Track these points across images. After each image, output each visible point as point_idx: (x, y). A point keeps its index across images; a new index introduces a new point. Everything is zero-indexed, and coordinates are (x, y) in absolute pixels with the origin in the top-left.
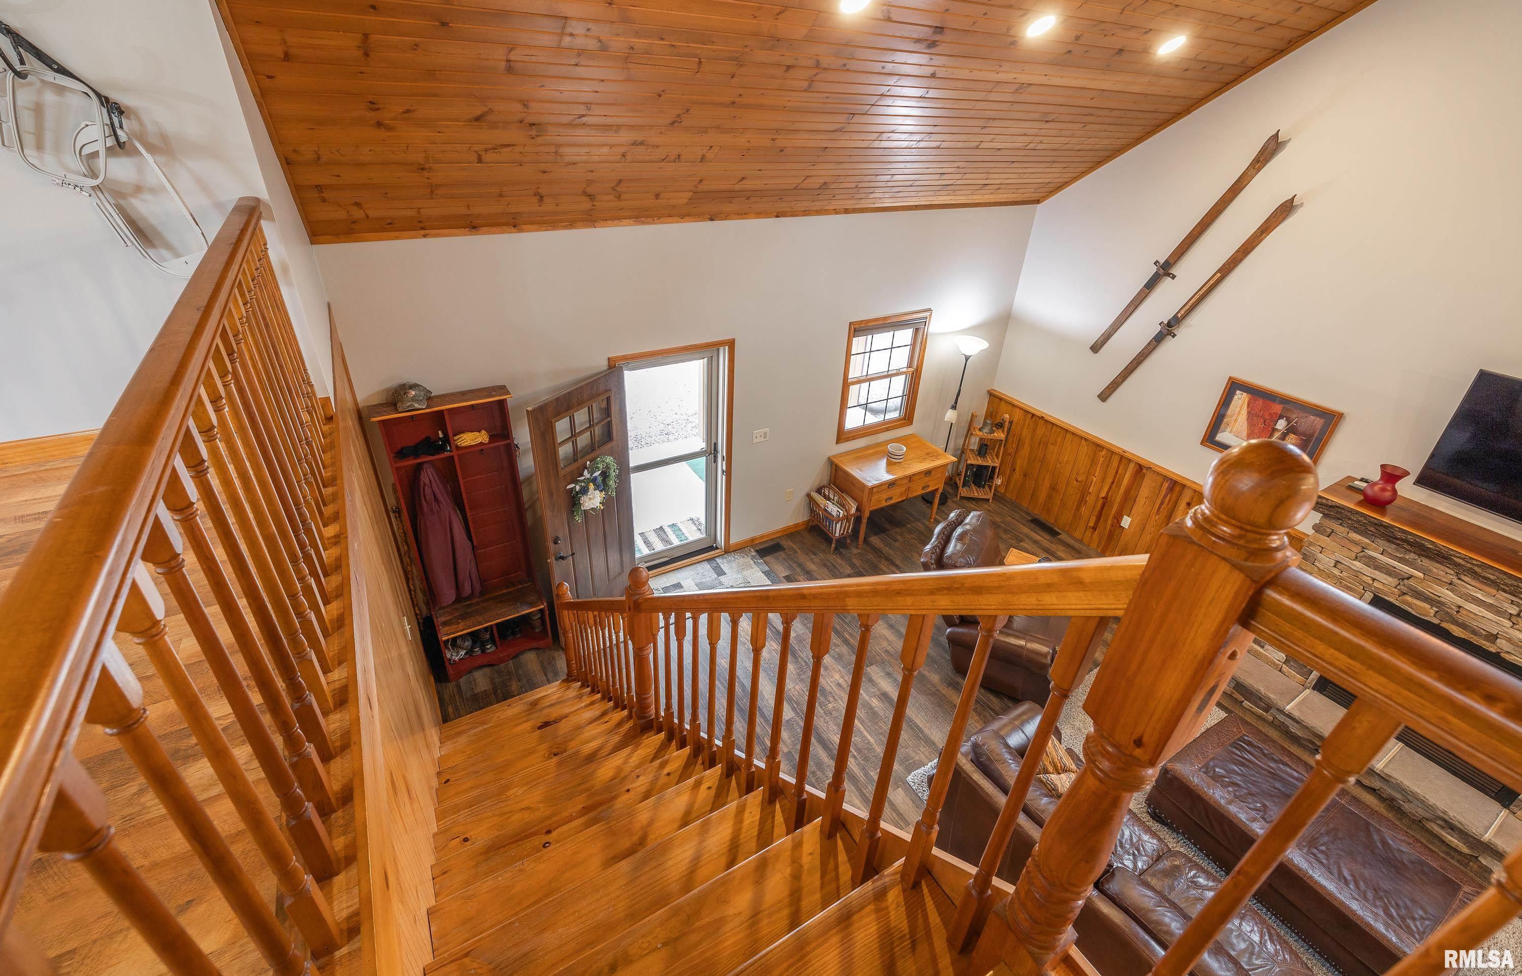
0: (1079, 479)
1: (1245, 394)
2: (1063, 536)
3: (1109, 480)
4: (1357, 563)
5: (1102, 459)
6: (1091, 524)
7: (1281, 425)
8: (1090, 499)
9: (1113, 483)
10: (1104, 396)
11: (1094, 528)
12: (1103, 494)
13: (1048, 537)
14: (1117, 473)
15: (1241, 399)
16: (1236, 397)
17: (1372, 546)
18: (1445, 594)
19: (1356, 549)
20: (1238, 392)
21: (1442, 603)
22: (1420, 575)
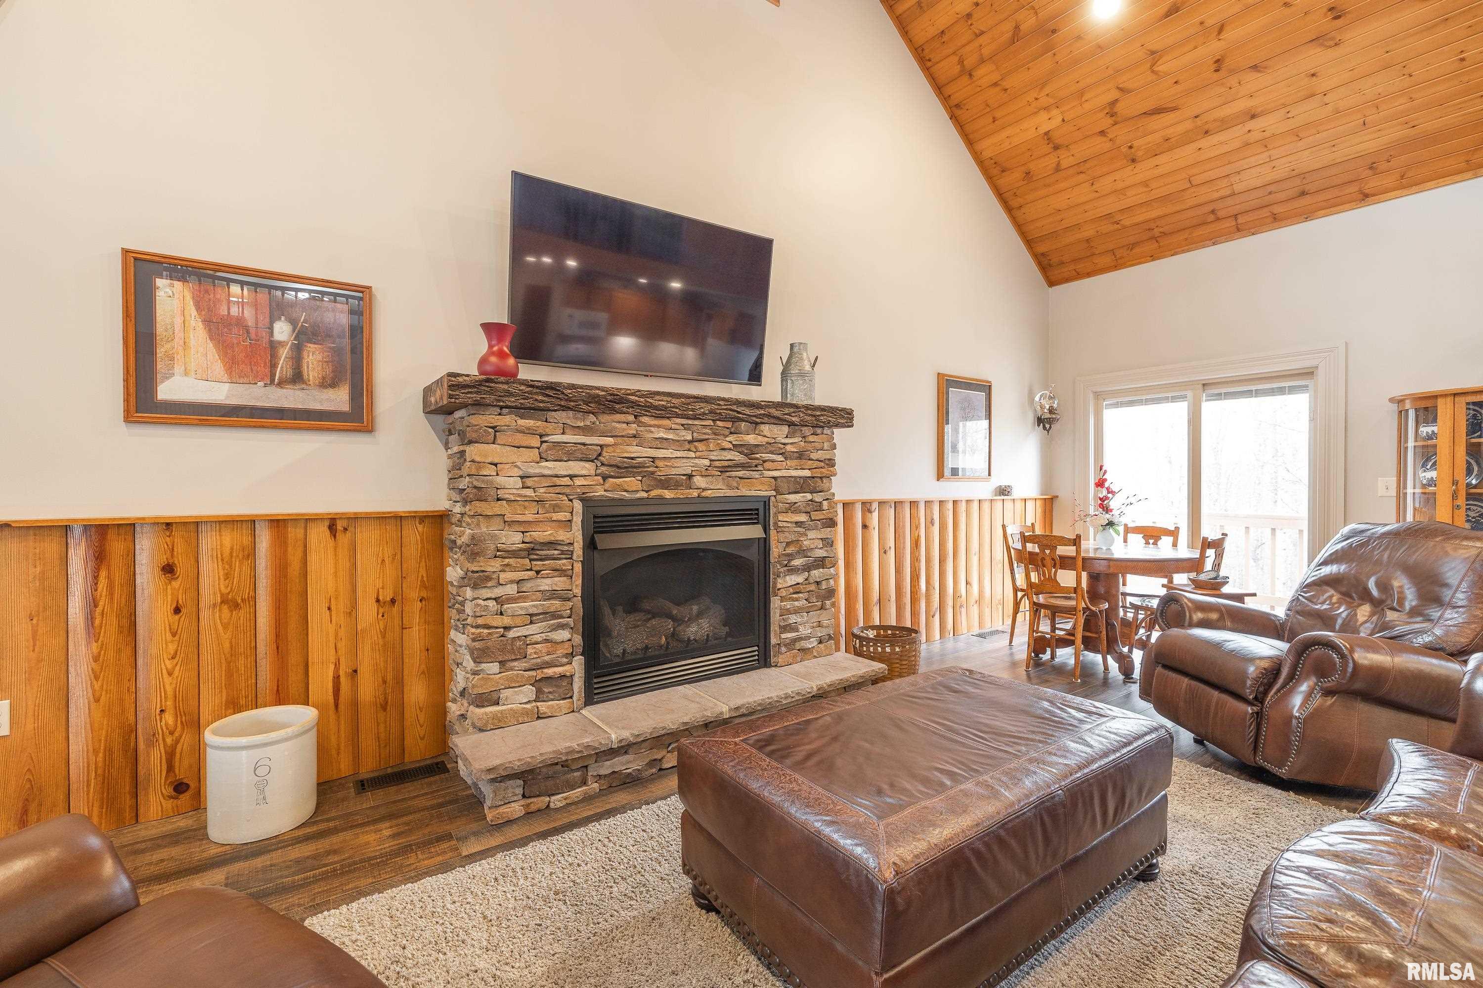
1: (178, 285)
4: (544, 465)
7: (282, 331)
15: (172, 295)
16: (160, 294)
17: (549, 428)
18: (635, 450)
19: (535, 441)
20: (160, 282)
21: (641, 466)
22: (610, 440)
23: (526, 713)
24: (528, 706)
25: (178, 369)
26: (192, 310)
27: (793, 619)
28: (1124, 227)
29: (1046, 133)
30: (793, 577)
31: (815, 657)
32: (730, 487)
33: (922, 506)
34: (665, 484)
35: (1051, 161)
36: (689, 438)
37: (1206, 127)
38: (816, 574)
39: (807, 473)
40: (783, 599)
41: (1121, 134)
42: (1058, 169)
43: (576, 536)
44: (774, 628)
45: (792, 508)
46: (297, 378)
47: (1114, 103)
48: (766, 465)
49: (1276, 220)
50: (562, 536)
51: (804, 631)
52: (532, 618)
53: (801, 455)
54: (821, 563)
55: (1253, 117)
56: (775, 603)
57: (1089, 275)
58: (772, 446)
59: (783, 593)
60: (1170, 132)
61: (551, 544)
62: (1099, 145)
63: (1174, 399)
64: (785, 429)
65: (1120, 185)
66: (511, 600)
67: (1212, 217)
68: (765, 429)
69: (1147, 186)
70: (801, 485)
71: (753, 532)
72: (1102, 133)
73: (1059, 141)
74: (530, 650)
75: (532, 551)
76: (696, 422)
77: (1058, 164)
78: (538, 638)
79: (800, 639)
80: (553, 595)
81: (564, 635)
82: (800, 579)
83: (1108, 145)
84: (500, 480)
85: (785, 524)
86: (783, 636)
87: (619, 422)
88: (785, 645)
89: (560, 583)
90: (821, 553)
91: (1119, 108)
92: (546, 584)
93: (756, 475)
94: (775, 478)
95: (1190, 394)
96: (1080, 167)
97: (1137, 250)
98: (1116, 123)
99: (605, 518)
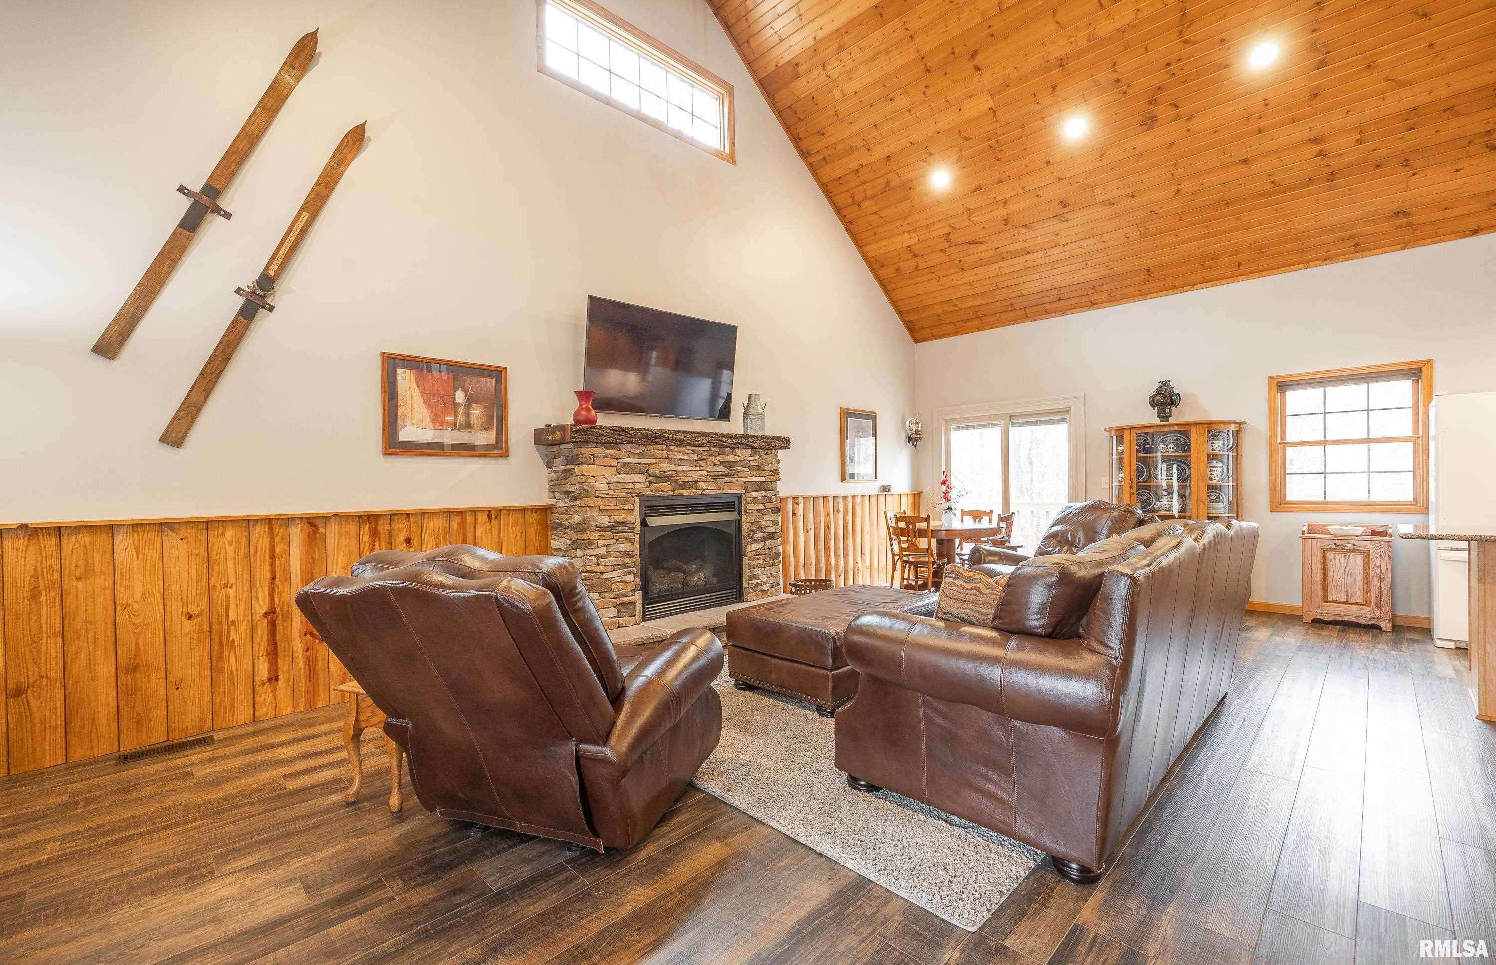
0: (195, 609)
1: (408, 371)
2: (217, 736)
3: (263, 577)
4: (621, 476)
5: (230, 549)
6: (263, 672)
7: (460, 397)
8: (240, 635)
9: (274, 578)
10: (176, 439)
11: (273, 679)
12: (262, 606)
13: (208, 748)
14: (273, 557)
15: (405, 378)
16: (400, 378)
17: (622, 454)
18: (668, 467)
19: (614, 463)
20: (400, 371)
21: (670, 476)
22: (653, 461)
23: (613, 623)
24: (613, 620)
25: (409, 422)
26: (415, 387)
27: (756, 571)
28: (960, 309)
29: (909, 246)
30: (756, 545)
31: (769, 596)
32: (719, 488)
33: (831, 500)
34: (683, 486)
35: (912, 263)
36: (696, 458)
37: (1003, 255)
38: (769, 543)
39: (763, 479)
40: (750, 559)
41: (954, 252)
42: (917, 269)
43: (636, 518)
44: (745, 577)
45: (755, 501)
46: (469, 425)
47: (949, 234)
48: (739, 474)
49: (1047, 313)
50: (630, 518)
51: (763, 579)
52: (615, 567)
53: (759, 468)
54: (772, 536)
55: (1028, 253)
56: (746, 561)
57: (940, 337)
58: (743, 463)
59: (750, 555)
60: (982, 255)
61: (623, 524)
62: (940, 258)
63: (994, 425)
64: (750, 451)
65: (955, 283)
66: (604, 556)
67: (1011, 308)
68: (738, 451)
69: (972, 285)
70: (760, 487)
71: (732, 516)
72: (943, 251)
73: (916, 252)
74: (614, 586)
75: (614, 528)
76: (700, 448)
77: (917, 266)
78: (618, 579)
79: (760, 584)
80: (625, 554)
81: (630, 578)
82: (760, 546)
83: (947, 259)
84: (597, 485)
85: (751, 511)
86: (751, 582)
87: (658, 450)
88: (752, 588)
89: (627, 547)
91: (951, 237)
92: (622, 547)
93: (733, 480)
94: (744, 482)
95: (1002, 422)
96: (931, 269)
97: (969, 324)
98: (950, 246)
99: (651, 508)
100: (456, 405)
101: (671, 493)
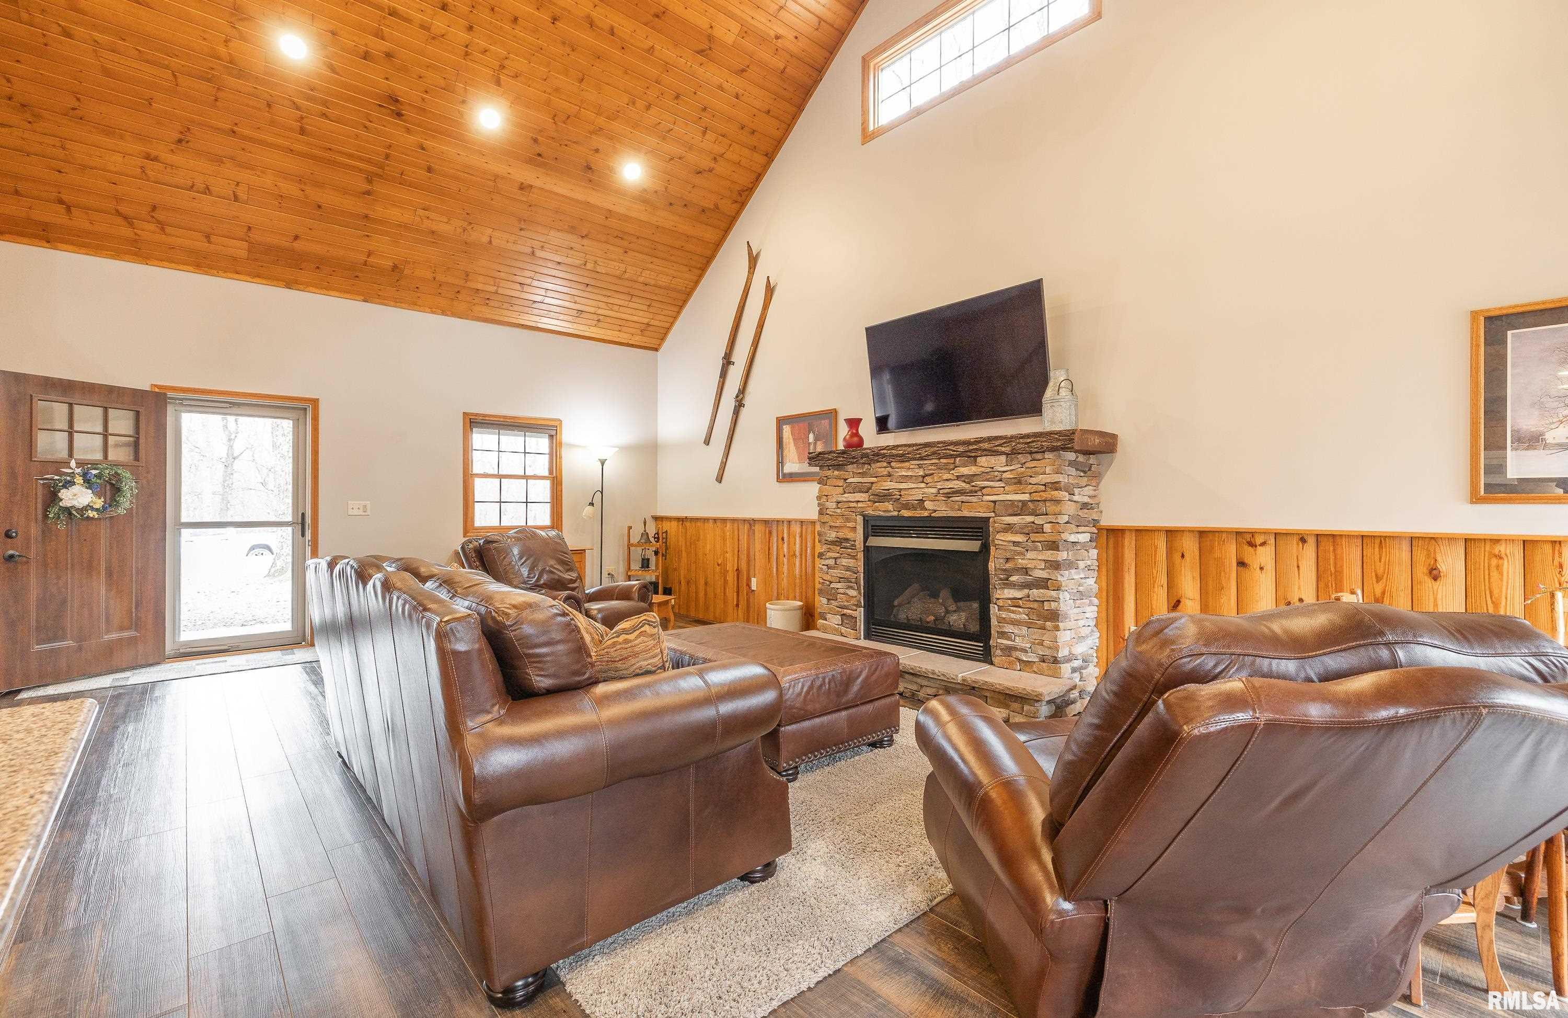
0: (720, 563)
1: (787, 426)
3: (736, 550)
4: (846, 495)
5: (729, 533)
6: (735, 603)
7: (811, 436)
8: (729, 579)
9: (739, 552)
10: (720, 479)
11: (737, 605)
12: (736, 568)
14: (739, 540)
15: (786, 432)
16: (784, 432)
17: (846, 475)
18: (889, 485)
19: (841, 483)
20: (784, 427)
21: (891, 494)
22: (874, 479)
23: (836, 630)
24: (837, 626)
25: (788, 460)
26: (791, 436)
27: (1008, 629)
30: (1012, 591)
31: (1035, 673)
32: (952, 509)
34: (906, 506)
36: (921, 473)
38: (1035, 593)
39: (1026, 497)
40: (1000, 608)
44: (993, 631)
45: (1009, 528)
48: (984, 491)
50: (850, 535)
51: (1019, 642)
52: (840, 579)
53: (1018, 481)
54: (1043, 584)
58: (988, 475)
59: (1001, 603)
61: (847, 540)
64: (1003, 458)
66: (833, 568)
68: (982, 461)
70: (1021, 509)
71: (972, 546)
74: (839, 596)
75: (839, 542)
76: (925, 462)
78: (841, 591)
80: (848, 569)
81: (853, 593)
82: (1018, 594)
84: (828, 504)
85: (1000, 543)
86: (999, 641)
87: (882, 468)
88: (1002, 650)
89: (852, 563)
90: (1043, 574)
92: (845, 562)
93: (974, 499)
94: (995, 502)
99: (874, 527)
100: (809, 444)
101: (896, 513)
